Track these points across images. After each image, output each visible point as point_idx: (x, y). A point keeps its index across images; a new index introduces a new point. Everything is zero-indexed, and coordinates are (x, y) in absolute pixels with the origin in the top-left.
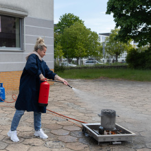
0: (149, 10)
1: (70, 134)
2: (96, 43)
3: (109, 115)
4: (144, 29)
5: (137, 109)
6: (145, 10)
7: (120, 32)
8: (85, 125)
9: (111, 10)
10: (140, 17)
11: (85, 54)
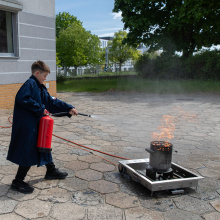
0: (162, 8)
1: (104, 178)
4: (157, 31)
6: (158, 8)
7: (129, 35)
9: (120, 7)
10: (153, 16)
11: (85, 61)
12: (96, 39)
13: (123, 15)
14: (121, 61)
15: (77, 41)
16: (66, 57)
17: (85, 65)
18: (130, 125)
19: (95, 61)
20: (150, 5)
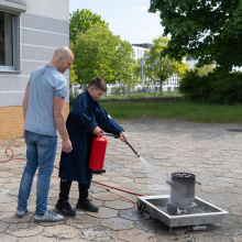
0: (215, 8)
1: (119, 216)
2: (129, 60)
4: (208, 38)
5: (215, 170)
6: (209, 8)
7: (170, 43)
8: (143, 199)
9: (157, 6)
10: (202, 19)
11: (112, 77)
12: (127, 47)
13: (162, 16)
14: (163, 78)
15: (101, 49)
16: (85, 70)
17: (113, 82)
19: (126, 77)
20: (198, 4)
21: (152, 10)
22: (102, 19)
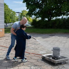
2: (15, 17)
3: (56, 50)
6: (38, 2)
11: (11, 21)
13: (26, 4)
15: (7, 13)
18: (38, 44)
20: (36, 1)
21: (24, 2)
22: (7, 5)
